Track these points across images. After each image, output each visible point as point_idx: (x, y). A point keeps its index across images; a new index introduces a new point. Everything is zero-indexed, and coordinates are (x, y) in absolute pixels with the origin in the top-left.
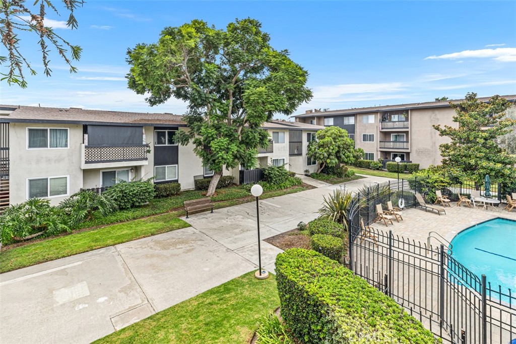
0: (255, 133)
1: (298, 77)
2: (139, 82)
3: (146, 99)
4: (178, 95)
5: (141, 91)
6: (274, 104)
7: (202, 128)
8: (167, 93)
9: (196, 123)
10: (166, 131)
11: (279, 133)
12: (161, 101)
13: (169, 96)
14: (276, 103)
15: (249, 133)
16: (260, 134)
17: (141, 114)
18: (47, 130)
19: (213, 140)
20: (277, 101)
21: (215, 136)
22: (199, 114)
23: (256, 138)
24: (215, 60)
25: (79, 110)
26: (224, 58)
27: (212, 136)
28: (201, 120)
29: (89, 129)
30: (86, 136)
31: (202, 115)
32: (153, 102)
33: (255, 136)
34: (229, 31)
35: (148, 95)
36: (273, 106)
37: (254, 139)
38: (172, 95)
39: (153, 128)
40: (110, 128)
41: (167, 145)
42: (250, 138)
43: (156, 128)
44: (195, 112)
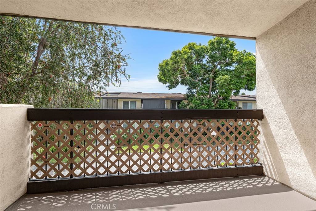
0: (225, 102)
1: (253, 66)
2: (162, 79)
3: (167, 87)
4: (183, 83)
5: (165, 82)
6: (235, 85)
7: (193, 100)
8: (177, 83)
9: (190, 98)
10: (177, 102)
11: (248, 104)
12: (174, 87)
13: (178, 84)
14: (237, 84)
15: (221, 102)
16: (228, 103)
17: (165, 94)
18: (129, 102)
19: (199, 106)
20: (238, 82)
21: (200, 105)
22: (192, 93)
23: (226, 105)
24: (203, 62)
25: (140, 93)
26: (208, 60)
27: (198, 104)
28: (193, 96)
29: (143, 101)
30: (142, 104)
31: (194, 93)
32: (170, 88)
33: (224, 105)
34: (209, 45)
35: (168, 84)
36: (235, 86)
37: (225, 106)
38: (180, 84)
39: (170, 100)
40: (151, 100)
41: (177, 109)
42: (222, 105)
43: (171, 101)
44: (191, 92)
